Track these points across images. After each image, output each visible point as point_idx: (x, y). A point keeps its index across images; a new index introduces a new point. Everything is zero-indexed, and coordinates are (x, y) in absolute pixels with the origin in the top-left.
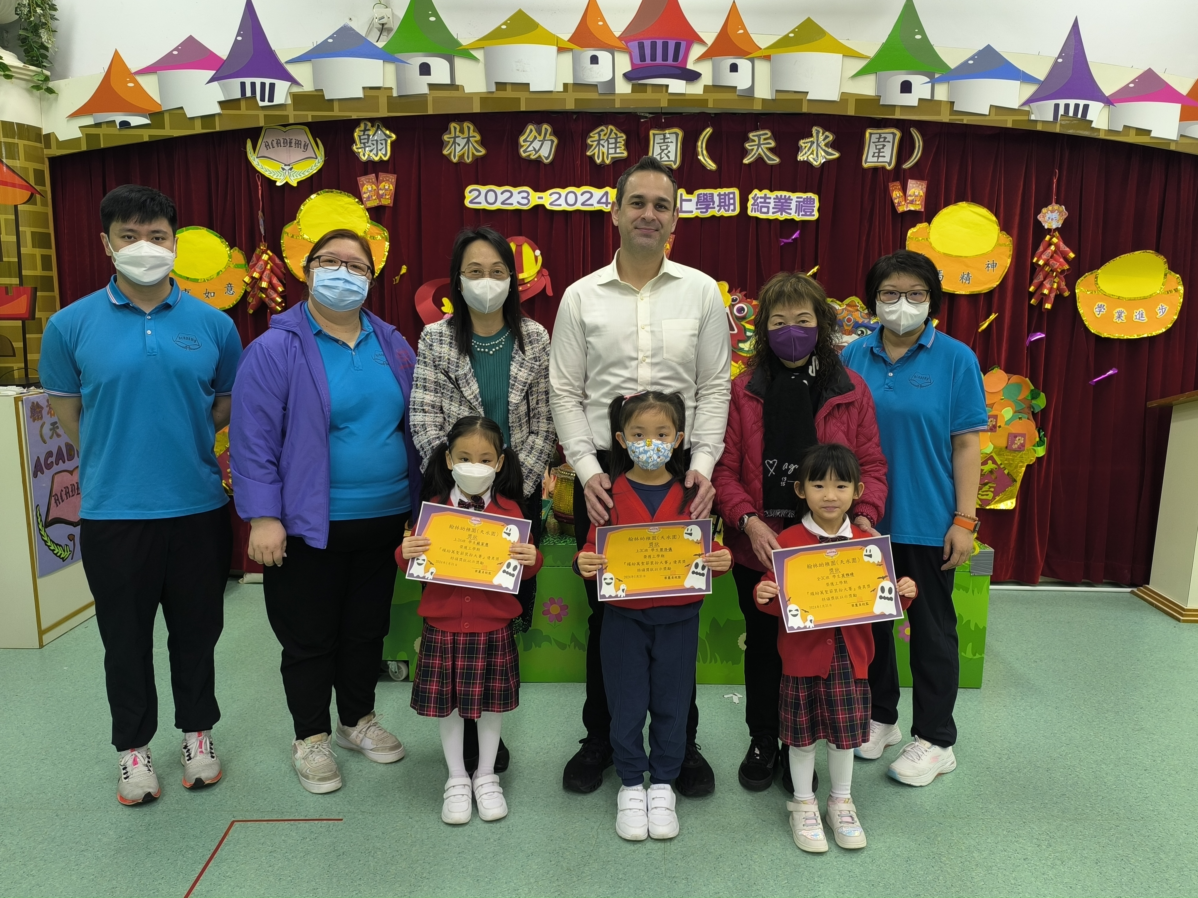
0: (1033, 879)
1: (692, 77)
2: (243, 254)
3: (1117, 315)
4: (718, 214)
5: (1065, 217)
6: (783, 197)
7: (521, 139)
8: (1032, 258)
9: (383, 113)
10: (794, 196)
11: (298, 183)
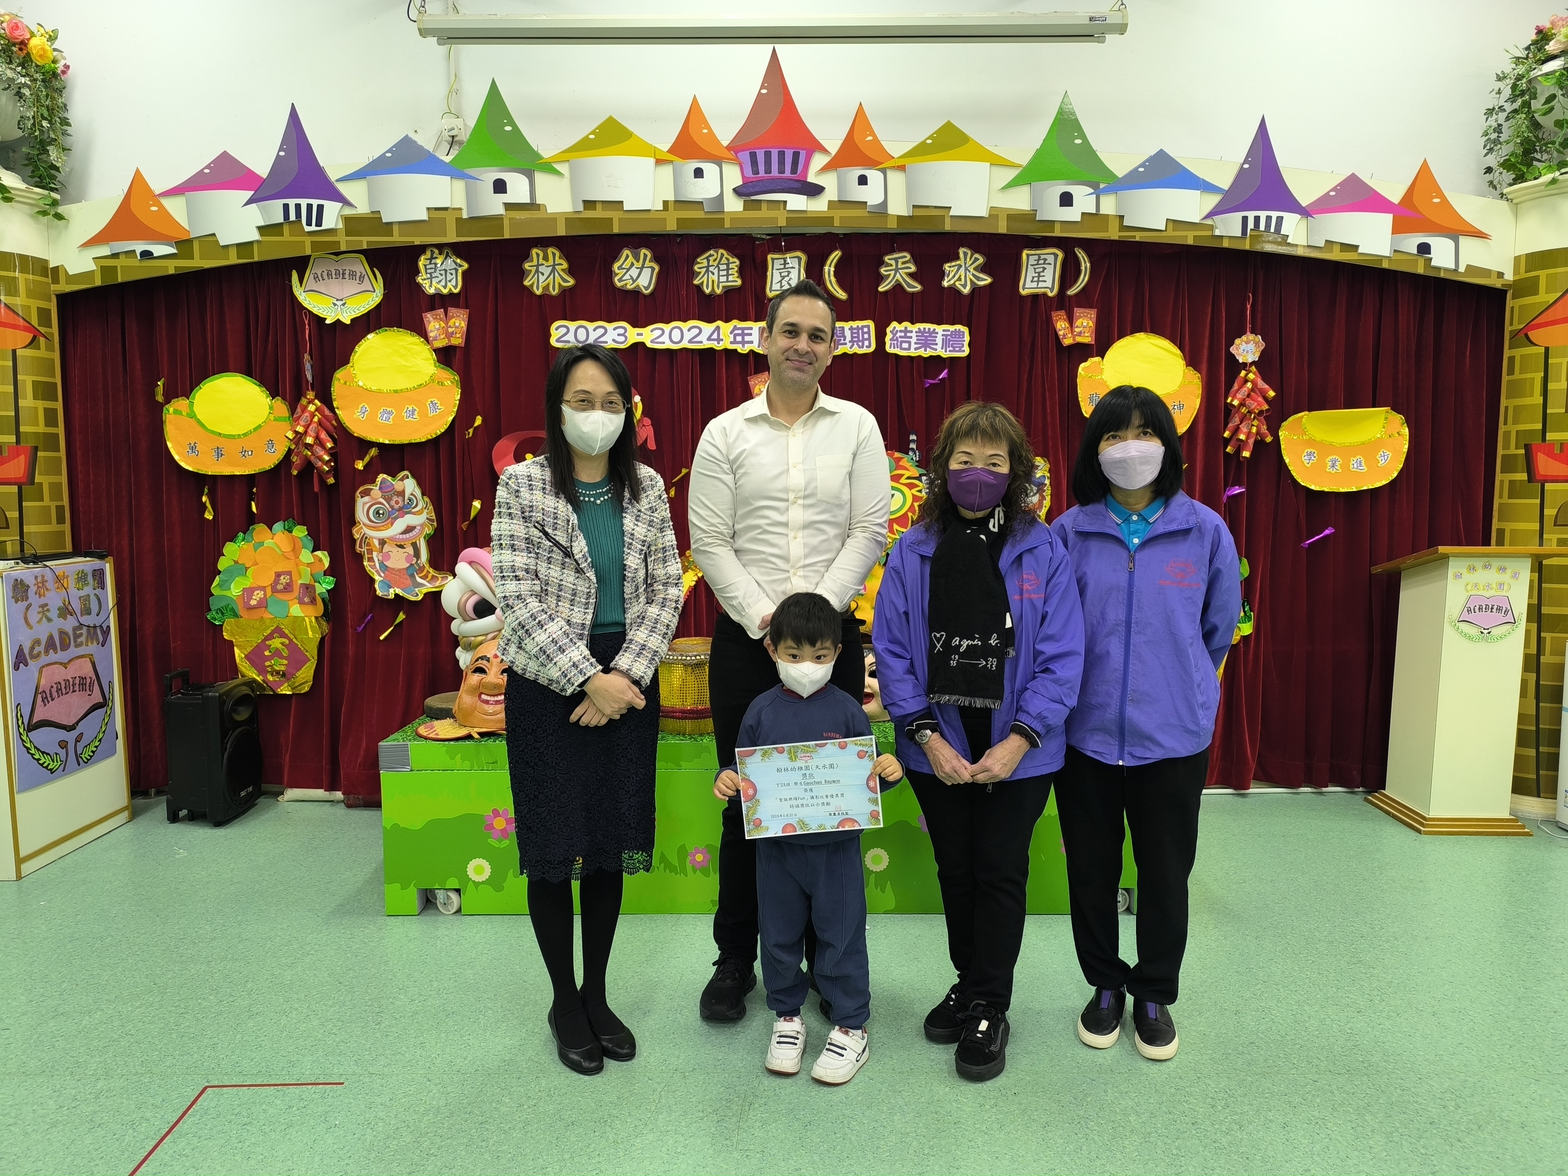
0: (1201, 1149)
1: (815, 191)
2: (285, 404)
3: (1330, 464)
4: (851, 352)
5: (1262, 348)
6: (927, 330)
7: (616, 266)
8: (1226, 398)
9: (452, 237)
10: (940, 329)
11: (352, 320)
